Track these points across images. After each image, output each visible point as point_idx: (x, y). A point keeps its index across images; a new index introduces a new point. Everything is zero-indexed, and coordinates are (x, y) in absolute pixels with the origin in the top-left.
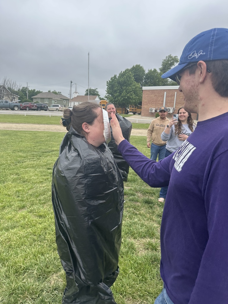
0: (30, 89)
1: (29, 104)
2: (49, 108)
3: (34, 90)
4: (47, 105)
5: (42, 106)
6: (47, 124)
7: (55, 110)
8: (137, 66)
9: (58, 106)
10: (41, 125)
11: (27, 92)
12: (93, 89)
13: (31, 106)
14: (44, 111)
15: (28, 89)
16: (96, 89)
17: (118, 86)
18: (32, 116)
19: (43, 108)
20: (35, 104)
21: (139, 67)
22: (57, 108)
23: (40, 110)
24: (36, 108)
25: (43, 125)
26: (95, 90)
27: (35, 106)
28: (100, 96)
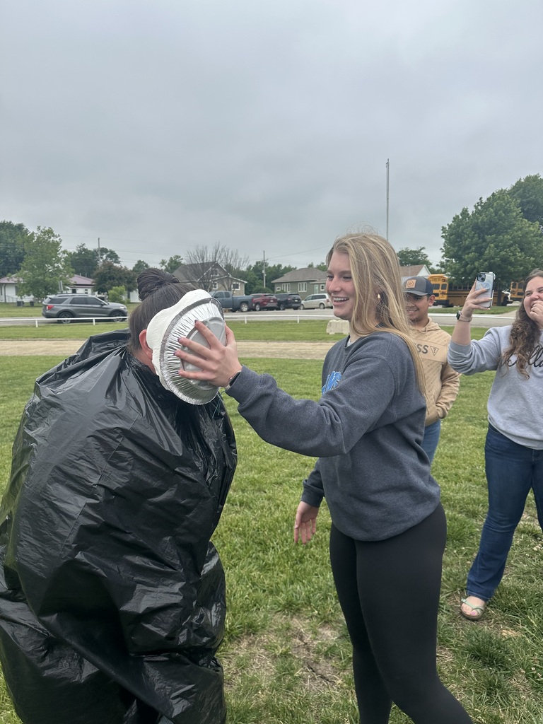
0: (271, 265)
1: (260, 296)
2: (303, 302)
3: (280, 266)
4: (299, 297)
5: (287, 300)
6: (285, 340)
7: (318, 306)
8: (528, 179)
9: (324, 297)
10: (271, 344)
11: (263, 272)
12: (414, 249)
13: (265, 301)
14: (291, 311)
15: (266, 266)
16: (421, 249)
17: (474, 234)
18: (259, 324)
19: (289, 305)
20: (274, 297)
21: (534, 181)
22: (322, 301)
23: (284, 310)
24: (275, 305)
25: (276, 344)
26: (419, 252)
27: (274, 300)
28: (431, 264)
